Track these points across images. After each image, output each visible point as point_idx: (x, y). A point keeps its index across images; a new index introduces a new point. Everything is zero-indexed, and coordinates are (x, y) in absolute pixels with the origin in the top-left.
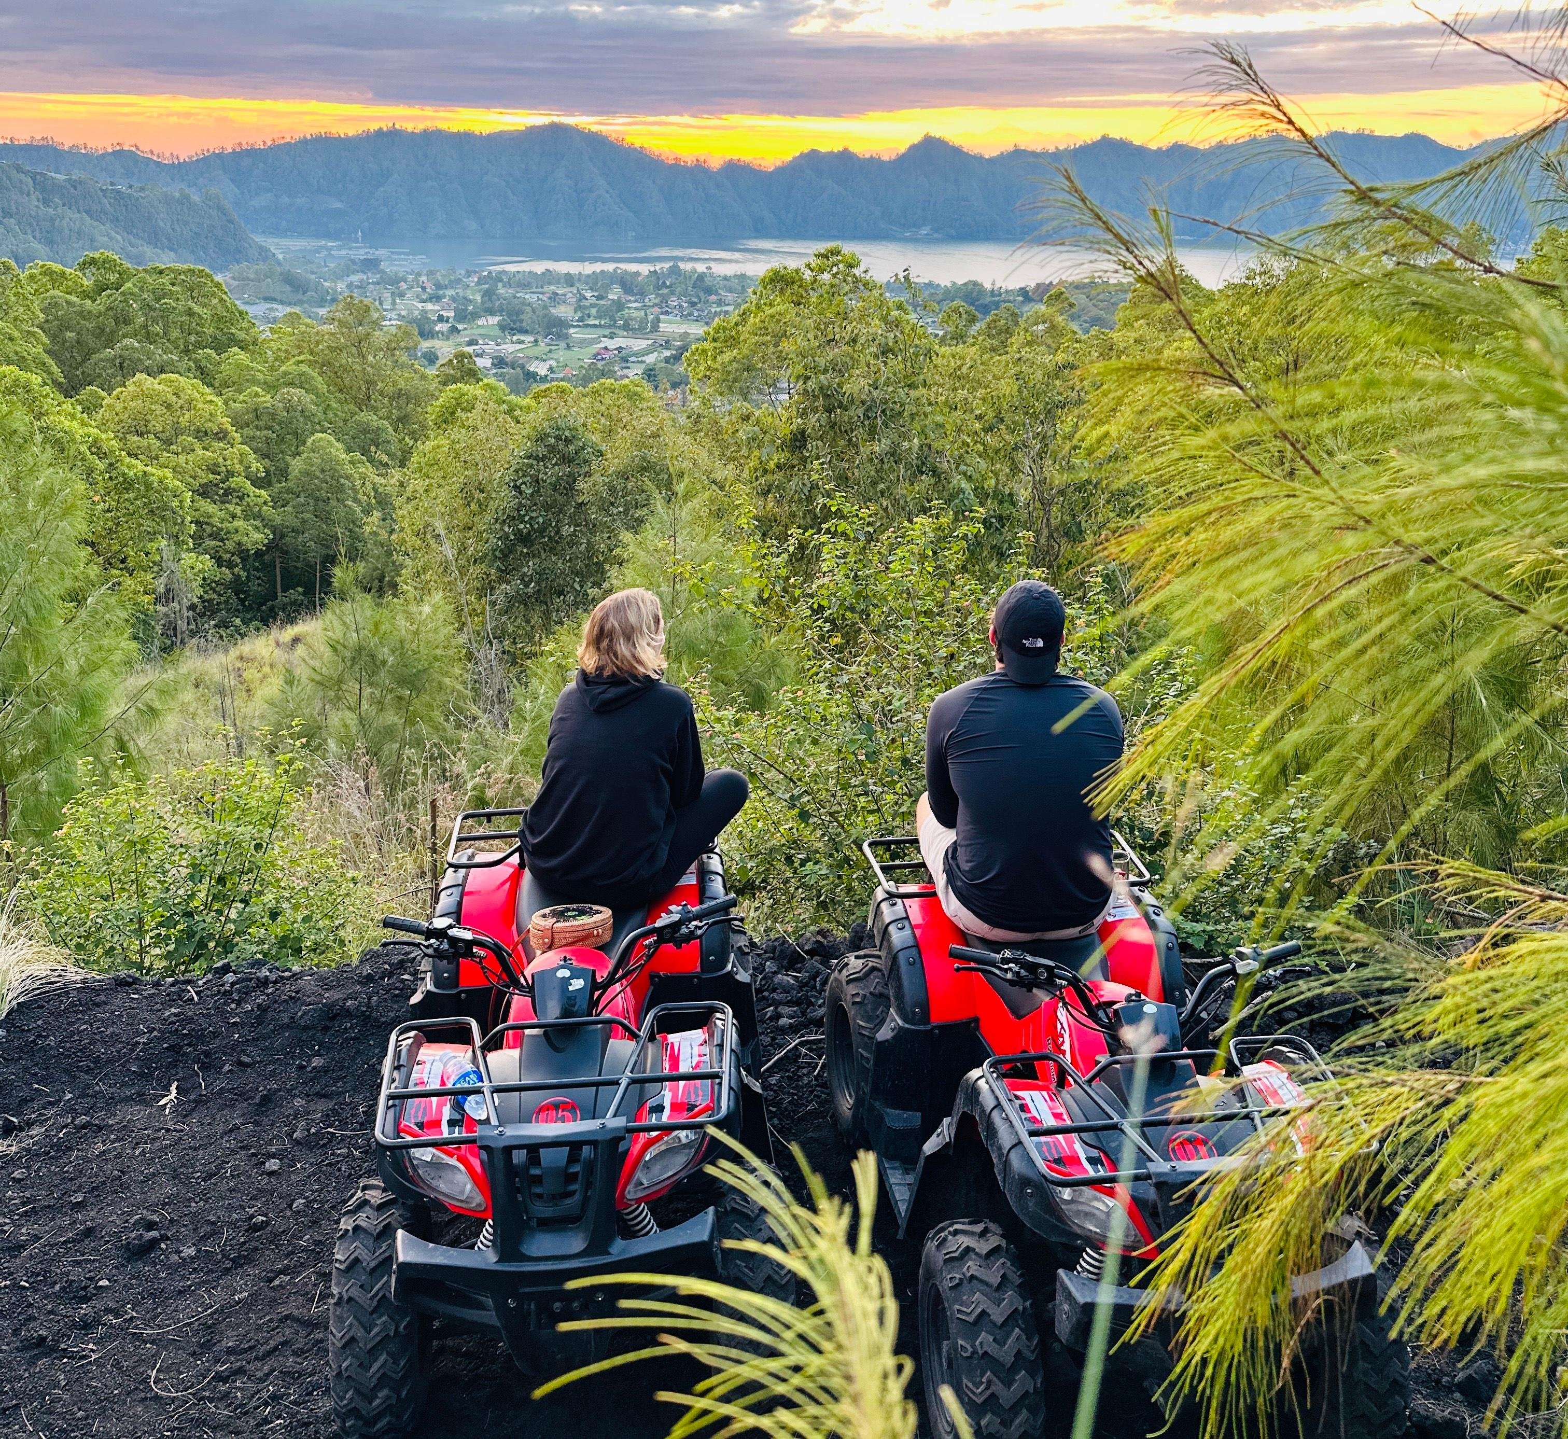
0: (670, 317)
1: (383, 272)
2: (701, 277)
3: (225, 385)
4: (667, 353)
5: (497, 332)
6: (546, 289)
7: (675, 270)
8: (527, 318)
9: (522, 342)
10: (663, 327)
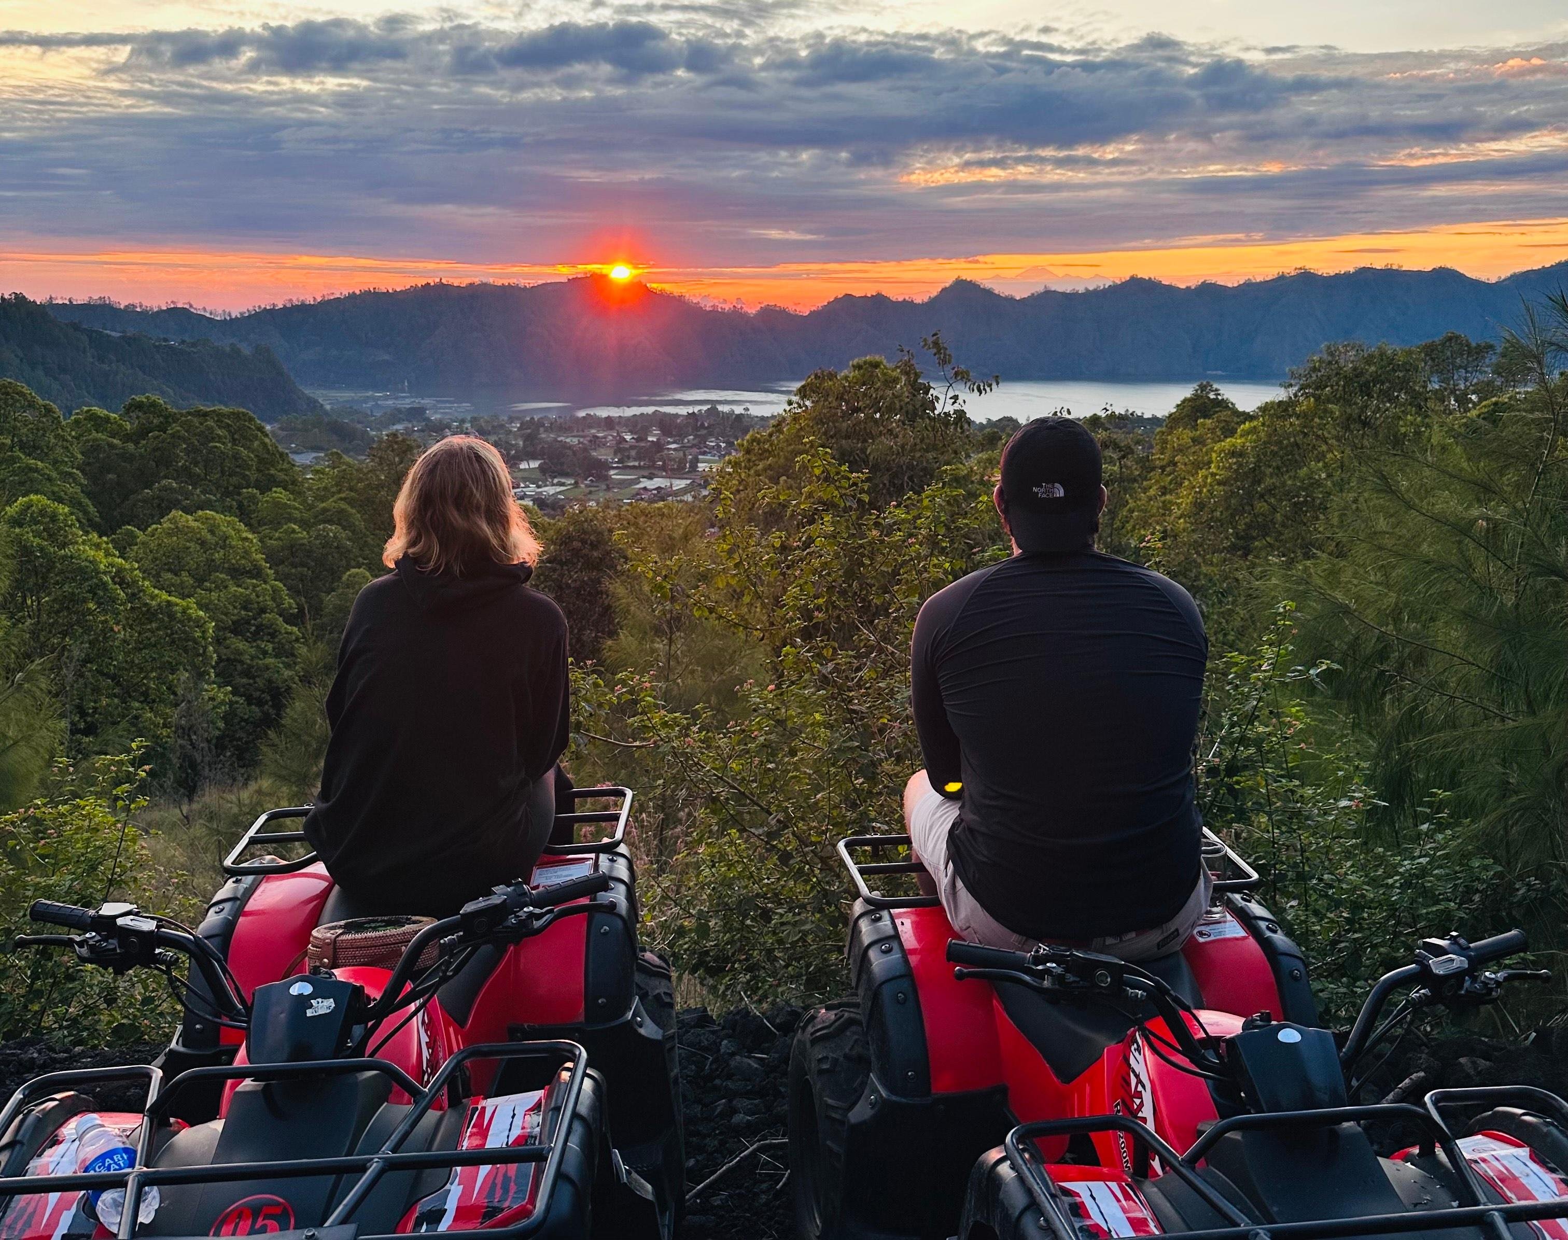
0: (708, 457)
1: (428, 419)
2: (740, 416)
3: (261, 523)
5: (538, 475)
6: (586, 432)
7: (713, 411)
8: (568, 461)
9: (563, 484)
10: (701, 466)
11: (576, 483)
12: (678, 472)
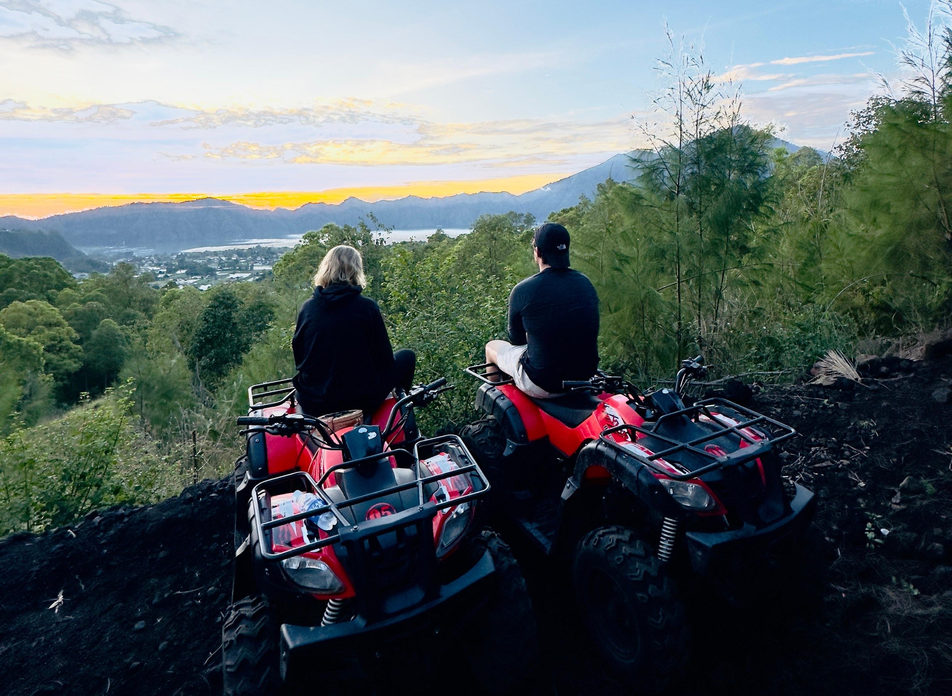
0: (258, 264)
1: (135, 256)
2: (269, 249)
3: (60, 304)
4: (257, 278)
5: (185, 275)
6: (206, 258)
7: (258, 247)
8: (198, 269)
9: (196, 279)
10: (255, 268)
11: (202, 278)
12: (245, 270)
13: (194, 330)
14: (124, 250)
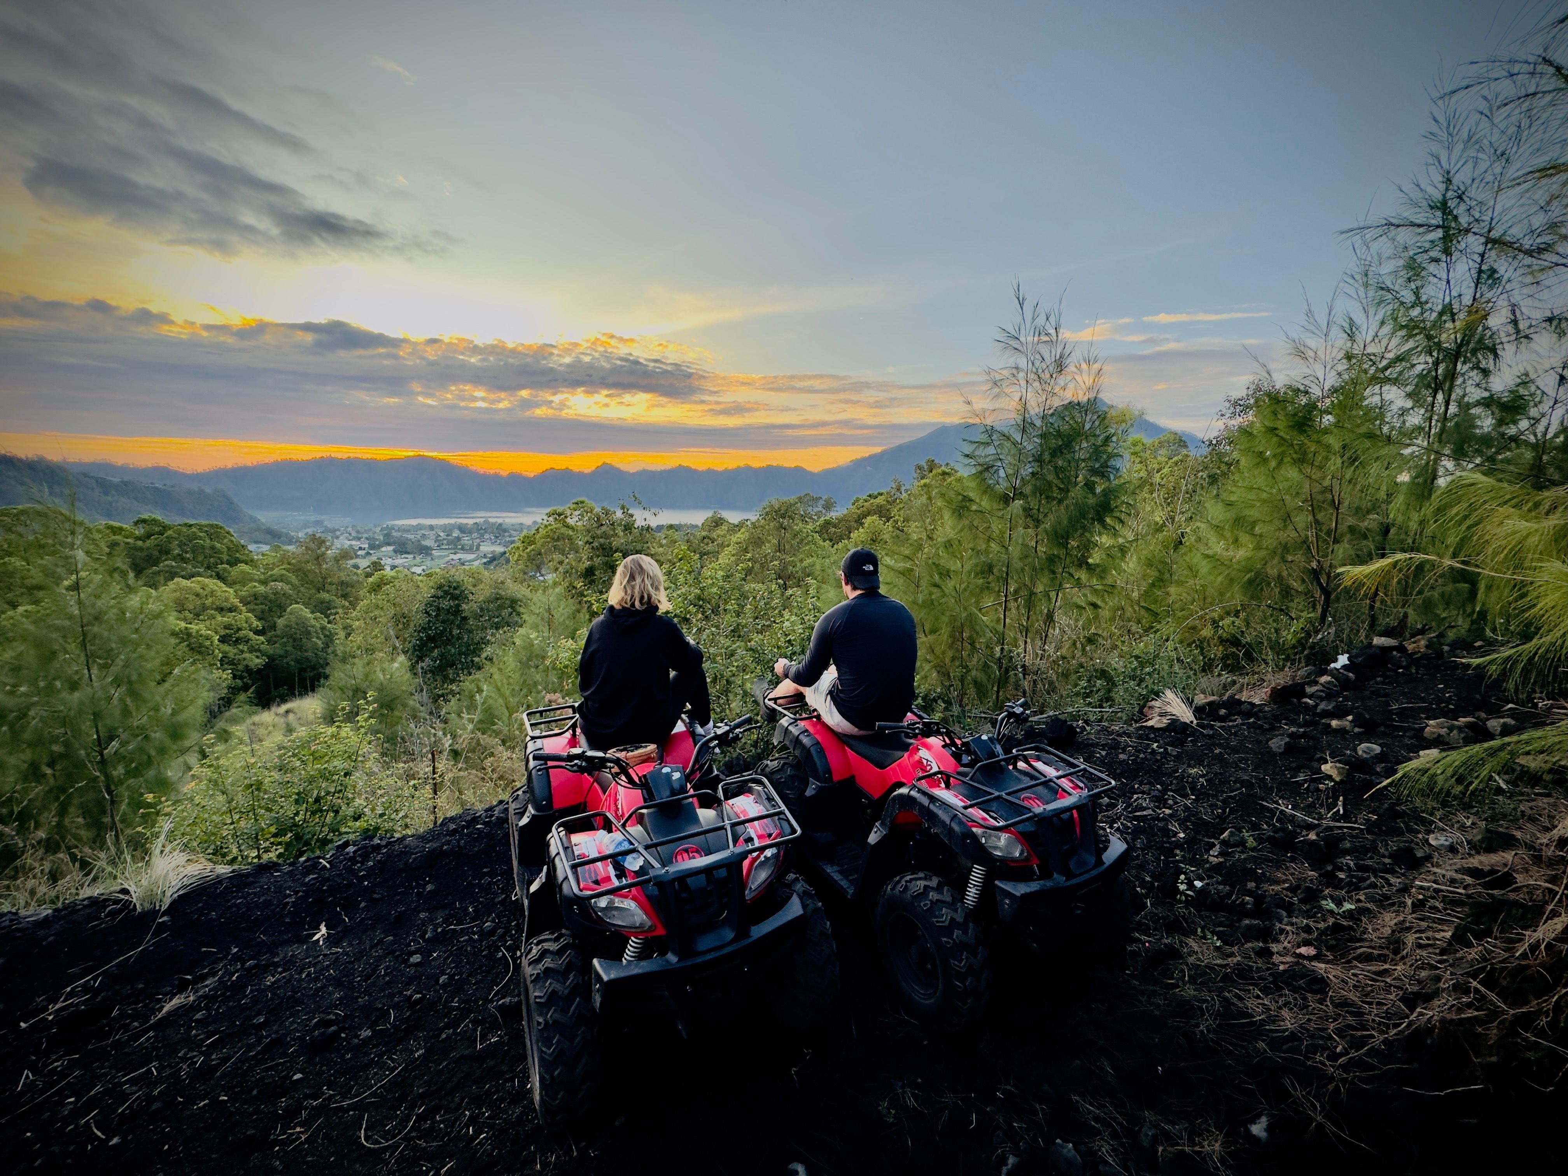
0: (485, 544)
1: (326, 527)
2: (501, 525)
3: (234, 583)
4: (485, 560)
5: (393, 554)
6: (419, 532)
8: (409, 547)
9: (406, 558)
10: (482, 548)
11: (414, 557)
12: (470, 550)
13: (412, 625)
14: (313, 518)
